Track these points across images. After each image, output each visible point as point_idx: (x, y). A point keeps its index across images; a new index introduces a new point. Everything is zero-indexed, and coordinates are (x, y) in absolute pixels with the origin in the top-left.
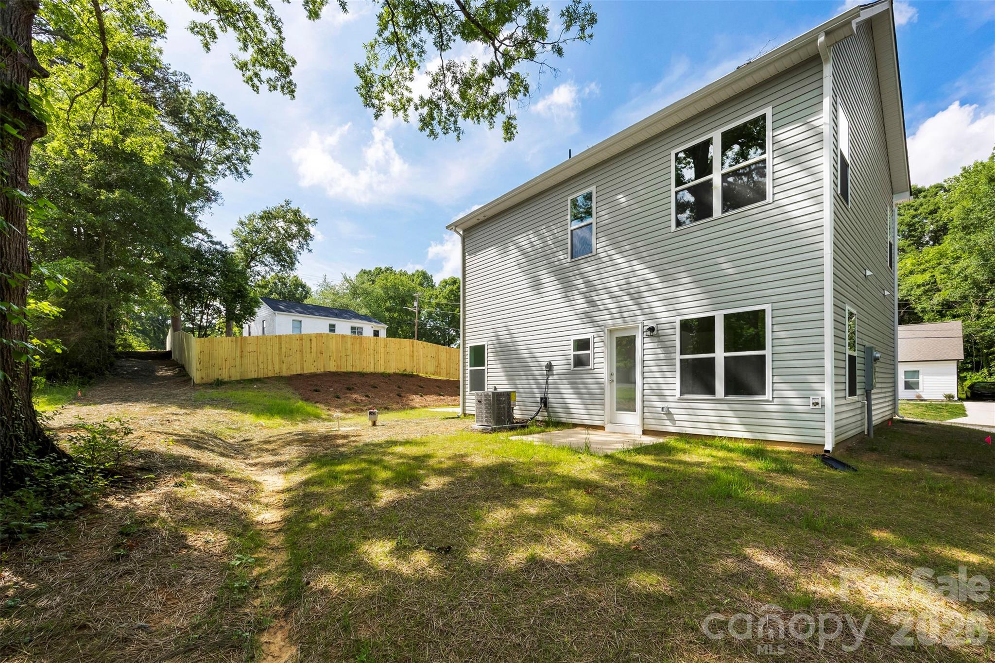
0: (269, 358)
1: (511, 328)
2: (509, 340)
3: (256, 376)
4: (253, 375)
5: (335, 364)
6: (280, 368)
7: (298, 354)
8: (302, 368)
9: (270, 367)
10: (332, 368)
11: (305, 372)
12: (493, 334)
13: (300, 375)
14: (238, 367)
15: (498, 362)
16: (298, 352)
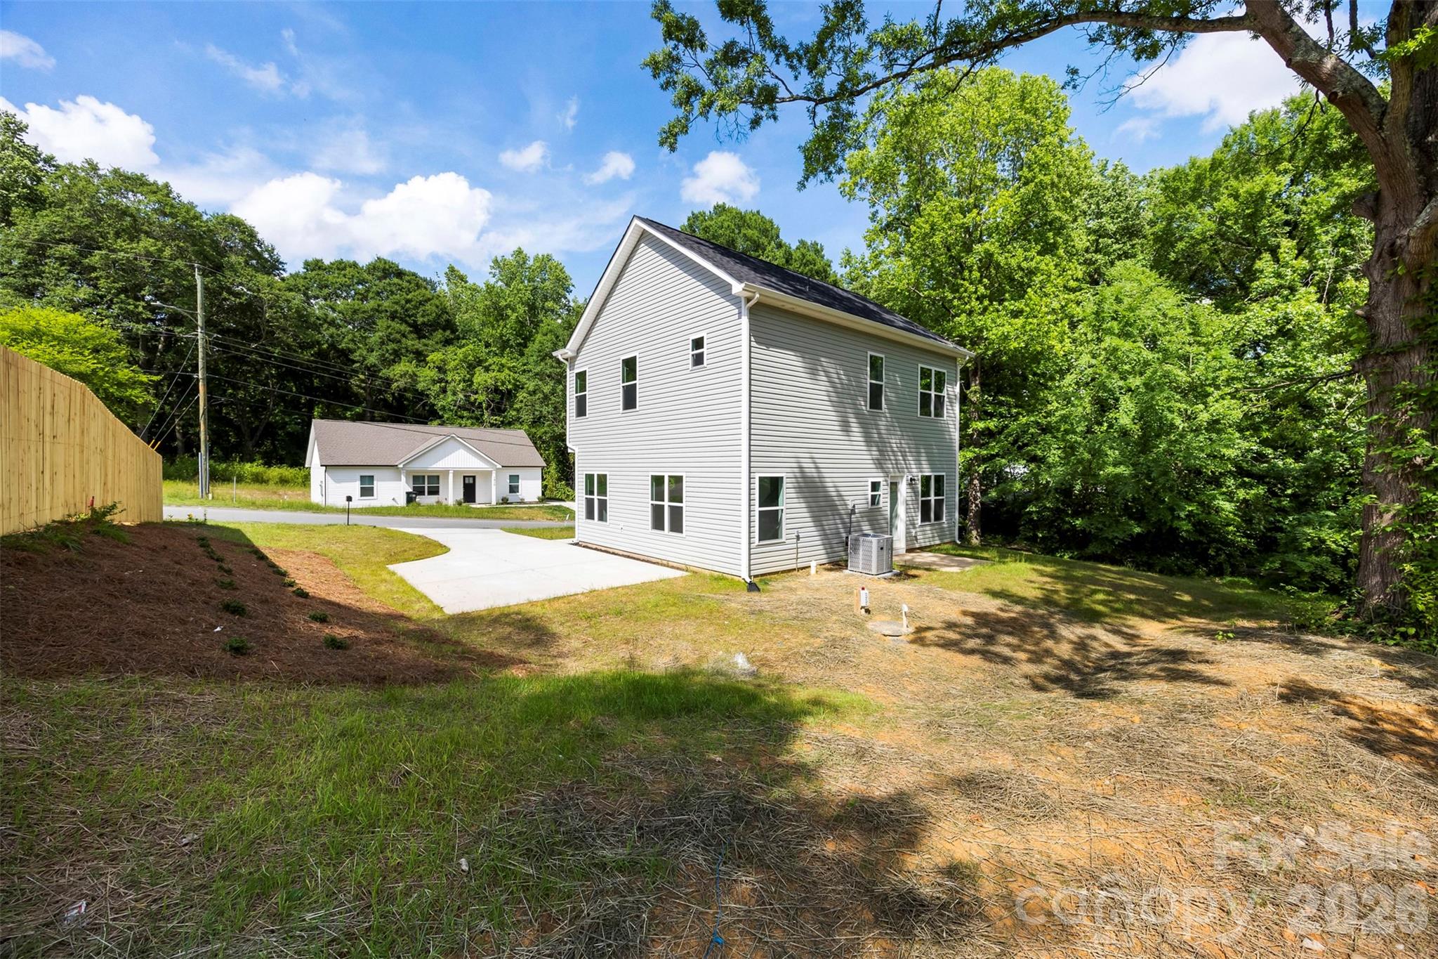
1: (817, 461)
2: (815, 475)
12: (795, 465)
15: (801, 500)
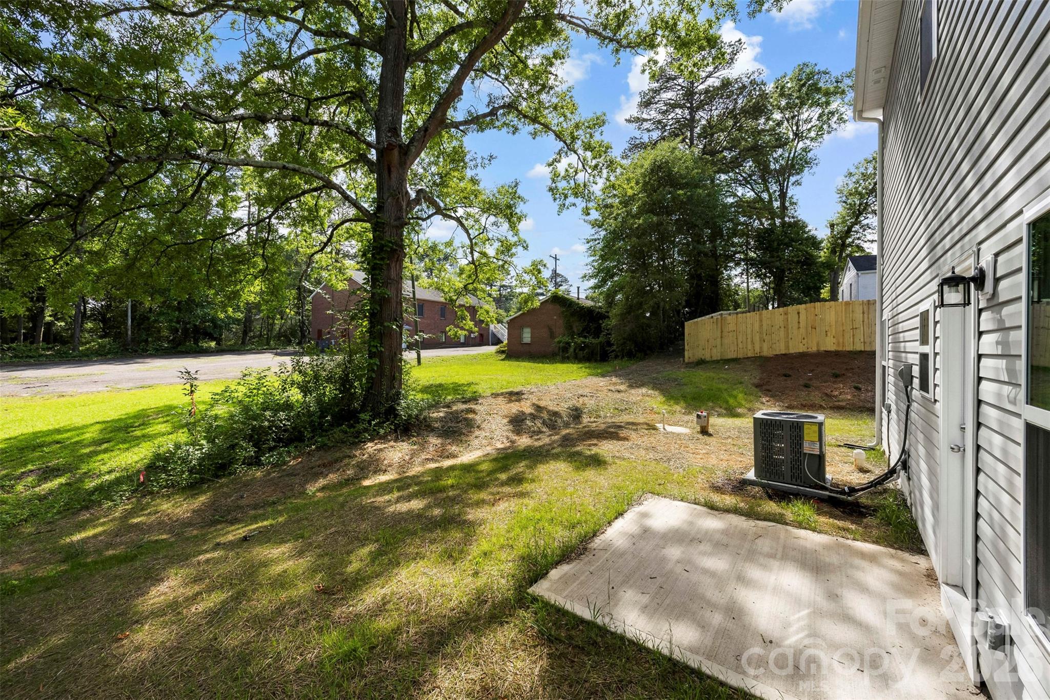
0: (749, 336)
3: (734, 357)
4: (731, 355)
5: (834, 340)
6: (761, 348)
7: (782, 333)
8: (787, 347)
9: (750, 347)
10: (830, 345)
11: (792, 351)
13: (784, 355)
14: (719, 346)
16: (783, 329)
